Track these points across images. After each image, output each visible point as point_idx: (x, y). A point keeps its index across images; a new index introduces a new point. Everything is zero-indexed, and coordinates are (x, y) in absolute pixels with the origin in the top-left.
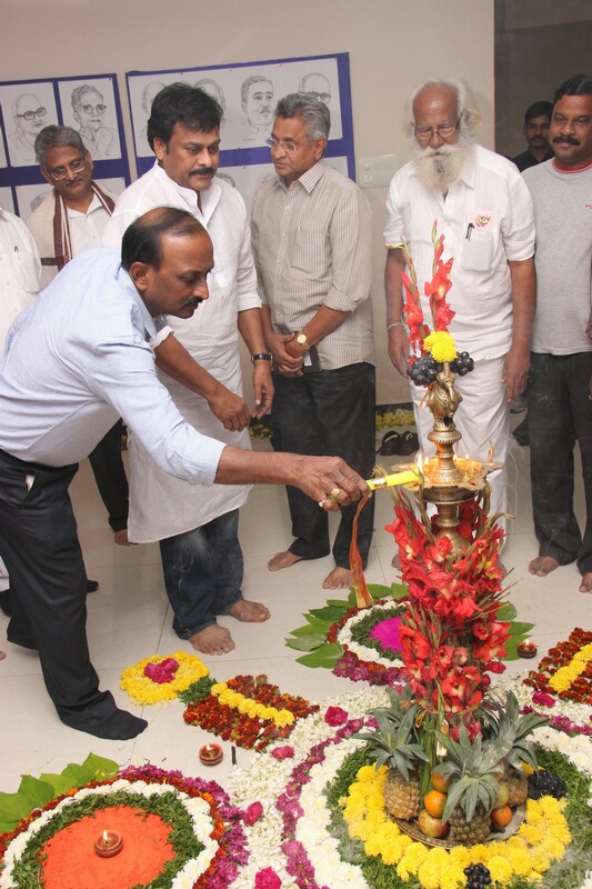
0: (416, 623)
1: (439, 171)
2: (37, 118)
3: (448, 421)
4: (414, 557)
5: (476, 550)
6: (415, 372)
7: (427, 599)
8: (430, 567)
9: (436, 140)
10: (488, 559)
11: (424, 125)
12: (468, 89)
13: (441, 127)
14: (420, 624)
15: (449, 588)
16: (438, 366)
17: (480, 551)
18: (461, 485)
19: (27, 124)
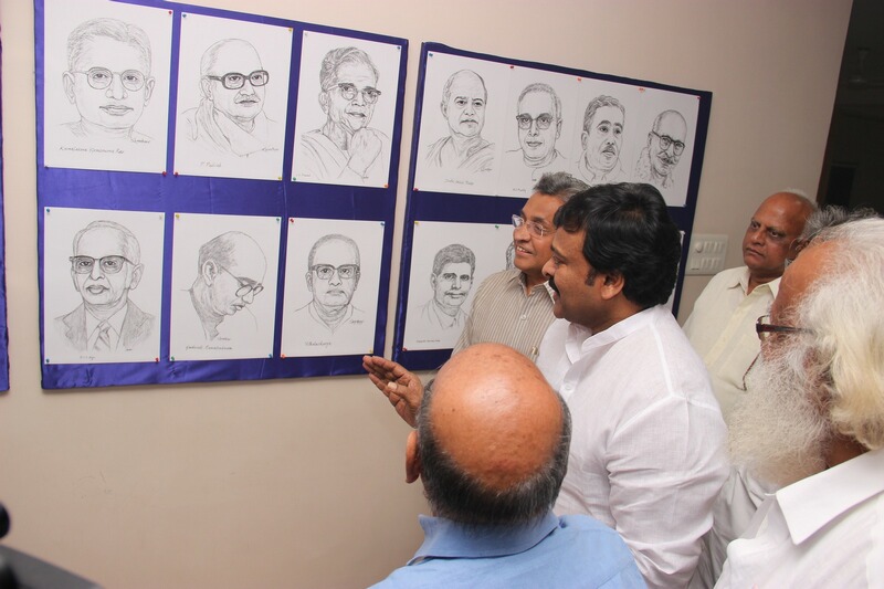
2: (249, 89)
19: (226, 97)
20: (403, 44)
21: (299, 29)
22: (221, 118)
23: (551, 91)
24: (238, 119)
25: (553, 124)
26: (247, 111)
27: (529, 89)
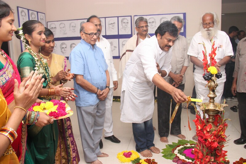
0: (199, 148)
1: (209, 35)
2: (113, 25)
3: (213, 91)
4: (201, 129)
5: (219, 128)
6: (205, 76)
7: (203, 141)
8: (205, 132)
9: (208, 26)
10: (222, 132)
11: (205, 23)
12: (216, 15)
13: (209, 23)
14: (201, 148)
15: (211, 139)
16: (212, 75)
17: (220, 129)
18: (216, 109)
19: (111, 26)
20: (131, 16)
21: (118, 17)
22: (111, 28)
23: (153, 18)
24: (112, 28)
25: (155, 23)
26: (113, 27)
27: (150, 18)
